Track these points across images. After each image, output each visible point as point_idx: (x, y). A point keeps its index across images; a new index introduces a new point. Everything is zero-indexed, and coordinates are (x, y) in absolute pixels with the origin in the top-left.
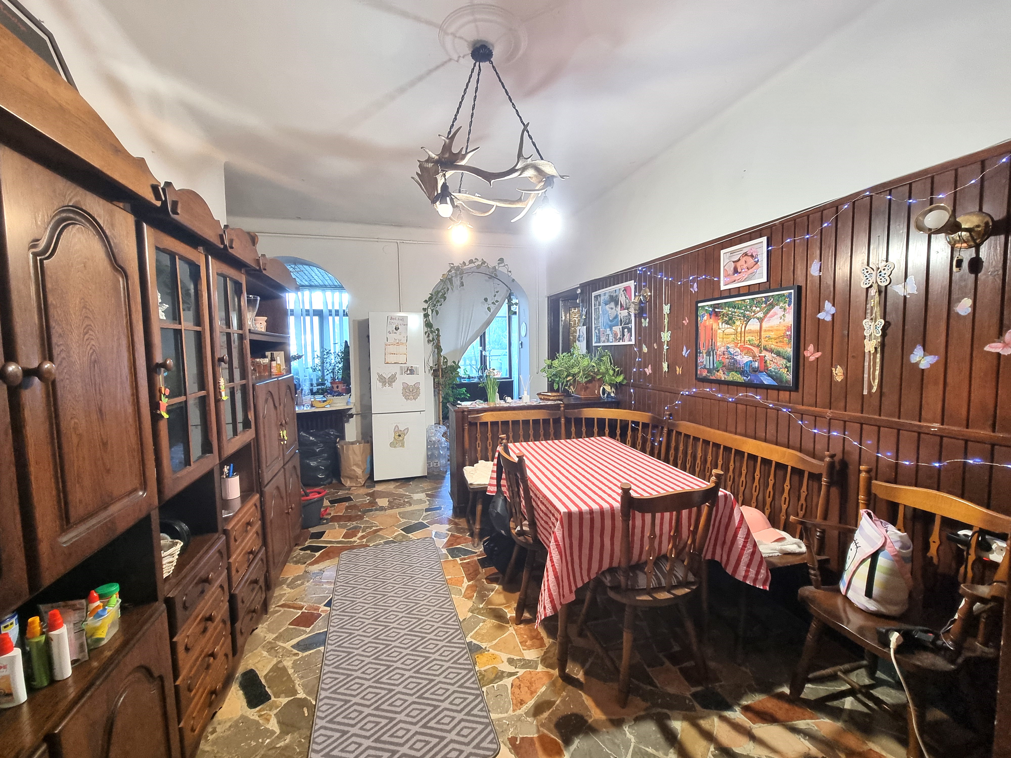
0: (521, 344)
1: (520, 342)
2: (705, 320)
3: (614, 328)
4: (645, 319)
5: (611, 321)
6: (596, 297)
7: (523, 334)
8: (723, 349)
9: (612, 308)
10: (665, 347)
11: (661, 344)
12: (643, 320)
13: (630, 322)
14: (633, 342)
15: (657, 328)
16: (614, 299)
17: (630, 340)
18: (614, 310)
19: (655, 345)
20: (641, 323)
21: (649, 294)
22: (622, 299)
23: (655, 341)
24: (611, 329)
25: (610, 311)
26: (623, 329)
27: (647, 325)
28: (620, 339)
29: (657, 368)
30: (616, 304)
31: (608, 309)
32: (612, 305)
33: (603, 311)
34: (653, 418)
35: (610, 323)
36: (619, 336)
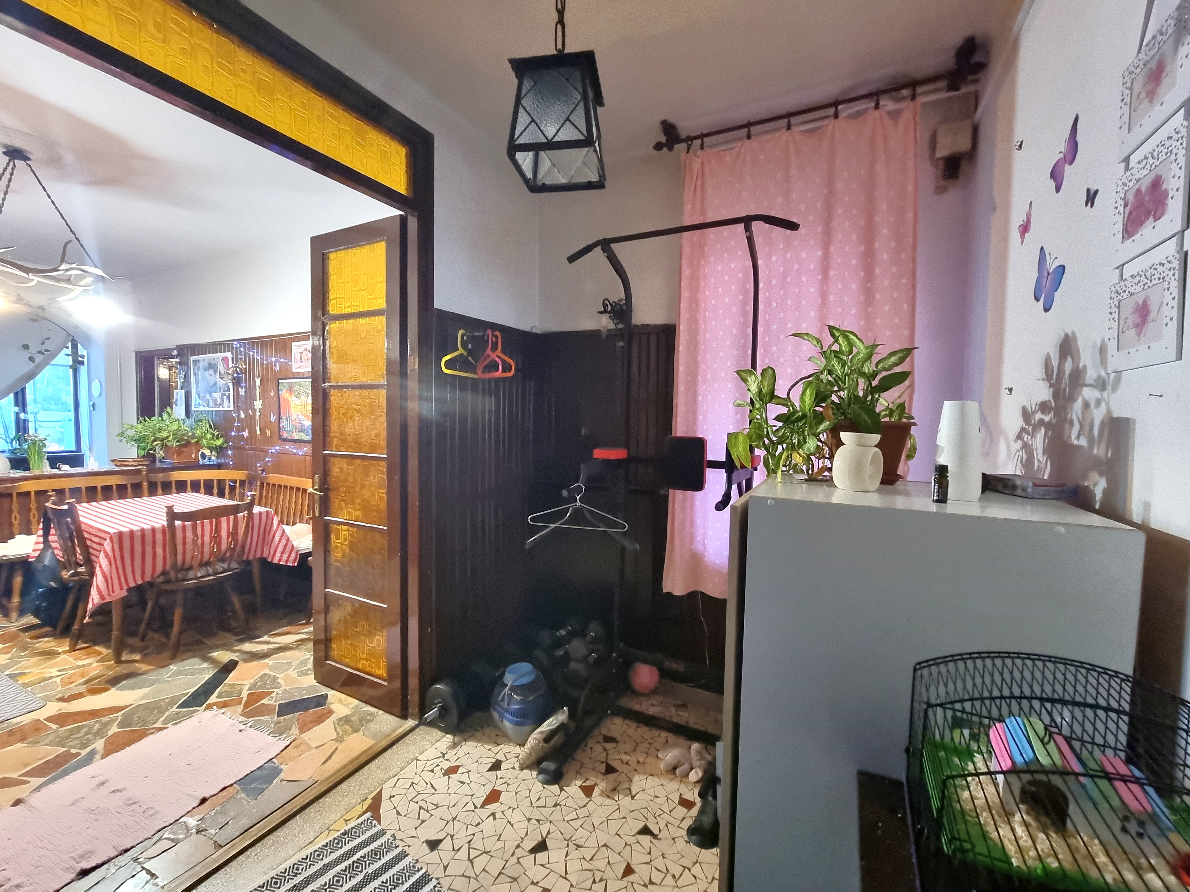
0: (93, 405)
1: (91, 403)
2: (284, 394)
3: (214, 394)
4: (242, 388)
5: (210, 387)
6: (195, 361)
7: (96, 392)
8: (295, 416)
9: (211, 375)
10: (258, 414)
11: (254, 411)
12: (240, 389)
13: (229, 390)
14: (232, 408)
15: (250, 396)
16: (212, 366)
17: (229, 406)
18: (213, 377)
19: (250, 411)
20: (238, 392)
21: (244, 367)
22: (221, 368)
23: (250, 408)
24: (211, 395)
25: (209, 378)
26: (223, 395)
27: (243, 394)
28: (220, 404)
29: (252, 432)
30: (215, 372)
31: (208, 376)
32: (211, 372)
33: (202, 377)
34: (249, 476)
35: (209, 389)
36: (219, 402)
